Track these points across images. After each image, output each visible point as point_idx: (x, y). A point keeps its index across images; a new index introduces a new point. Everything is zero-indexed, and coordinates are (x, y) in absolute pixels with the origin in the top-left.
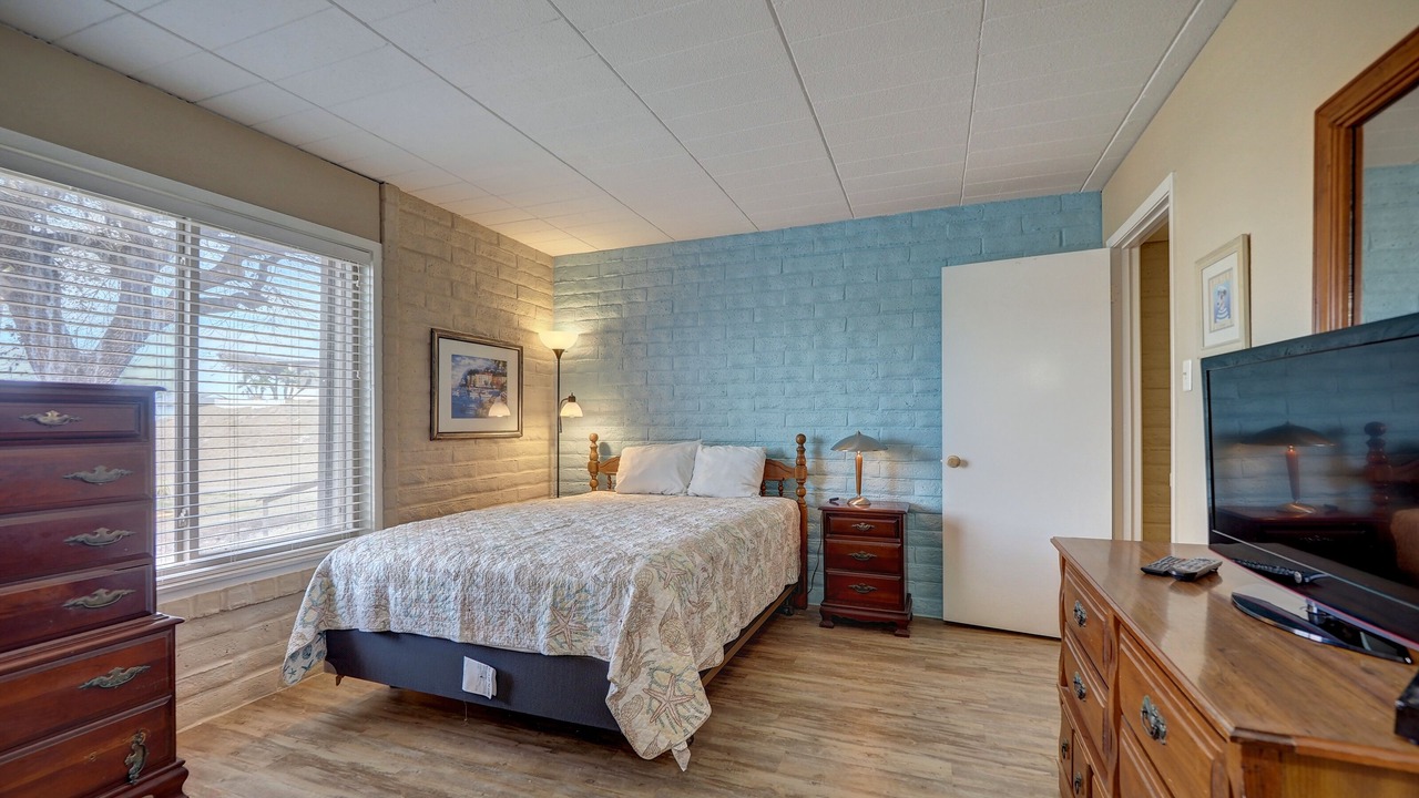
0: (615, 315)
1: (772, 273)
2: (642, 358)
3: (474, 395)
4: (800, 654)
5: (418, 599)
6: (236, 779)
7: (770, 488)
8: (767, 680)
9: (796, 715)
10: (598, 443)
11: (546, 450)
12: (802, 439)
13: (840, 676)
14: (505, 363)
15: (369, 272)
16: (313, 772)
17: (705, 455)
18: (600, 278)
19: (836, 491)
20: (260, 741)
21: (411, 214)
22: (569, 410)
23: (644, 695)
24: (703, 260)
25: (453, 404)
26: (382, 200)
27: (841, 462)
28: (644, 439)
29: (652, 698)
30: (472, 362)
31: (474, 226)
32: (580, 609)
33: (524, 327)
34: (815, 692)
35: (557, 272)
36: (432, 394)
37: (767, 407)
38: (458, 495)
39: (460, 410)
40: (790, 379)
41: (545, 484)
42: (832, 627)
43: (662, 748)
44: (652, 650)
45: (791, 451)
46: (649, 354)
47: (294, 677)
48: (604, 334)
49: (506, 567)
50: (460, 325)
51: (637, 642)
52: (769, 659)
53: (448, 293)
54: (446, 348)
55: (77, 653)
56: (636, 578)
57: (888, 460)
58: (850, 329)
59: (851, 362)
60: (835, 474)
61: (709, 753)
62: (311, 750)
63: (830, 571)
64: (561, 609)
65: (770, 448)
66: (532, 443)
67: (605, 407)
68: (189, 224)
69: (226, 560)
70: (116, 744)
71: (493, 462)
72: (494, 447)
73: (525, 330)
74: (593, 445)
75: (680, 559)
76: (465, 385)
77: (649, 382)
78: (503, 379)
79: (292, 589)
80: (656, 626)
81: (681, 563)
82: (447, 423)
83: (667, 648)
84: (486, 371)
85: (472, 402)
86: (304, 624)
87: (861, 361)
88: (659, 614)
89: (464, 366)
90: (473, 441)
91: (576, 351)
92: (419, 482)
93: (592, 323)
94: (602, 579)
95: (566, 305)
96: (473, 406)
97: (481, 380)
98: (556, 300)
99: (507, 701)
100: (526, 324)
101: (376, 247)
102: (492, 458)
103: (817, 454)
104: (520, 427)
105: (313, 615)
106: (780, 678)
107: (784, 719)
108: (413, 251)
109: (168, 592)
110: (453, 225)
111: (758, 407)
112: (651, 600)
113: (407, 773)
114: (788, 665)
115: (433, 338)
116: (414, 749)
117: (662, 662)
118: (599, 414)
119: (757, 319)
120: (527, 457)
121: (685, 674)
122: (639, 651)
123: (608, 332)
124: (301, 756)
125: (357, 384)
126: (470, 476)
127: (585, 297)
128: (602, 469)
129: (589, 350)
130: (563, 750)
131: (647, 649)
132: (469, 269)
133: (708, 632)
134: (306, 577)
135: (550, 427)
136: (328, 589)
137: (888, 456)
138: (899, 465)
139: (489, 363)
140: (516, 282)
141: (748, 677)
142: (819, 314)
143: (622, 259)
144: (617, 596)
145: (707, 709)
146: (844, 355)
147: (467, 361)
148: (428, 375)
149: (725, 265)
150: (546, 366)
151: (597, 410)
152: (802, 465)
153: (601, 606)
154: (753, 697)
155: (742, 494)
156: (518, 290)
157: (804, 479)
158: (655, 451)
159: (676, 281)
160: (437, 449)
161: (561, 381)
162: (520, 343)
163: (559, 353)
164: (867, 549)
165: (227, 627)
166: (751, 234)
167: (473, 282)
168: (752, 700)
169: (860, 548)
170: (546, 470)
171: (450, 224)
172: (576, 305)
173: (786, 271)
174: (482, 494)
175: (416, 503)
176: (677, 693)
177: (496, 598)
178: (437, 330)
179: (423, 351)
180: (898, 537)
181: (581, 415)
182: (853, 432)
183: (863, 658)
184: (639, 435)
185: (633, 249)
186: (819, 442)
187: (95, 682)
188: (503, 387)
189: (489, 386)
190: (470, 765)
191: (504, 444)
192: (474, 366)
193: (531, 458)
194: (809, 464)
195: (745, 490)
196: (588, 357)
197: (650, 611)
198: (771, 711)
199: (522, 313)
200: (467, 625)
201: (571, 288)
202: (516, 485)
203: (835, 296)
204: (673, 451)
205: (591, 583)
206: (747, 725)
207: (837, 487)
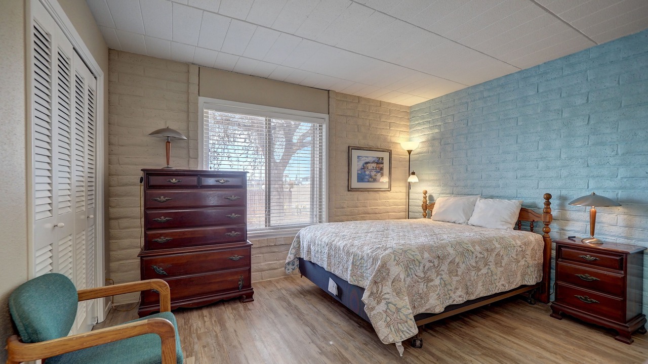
0: (437, 131)
1: (531, 93)
2: (451, 152)
3: (367, 173)
4: (522, 327)
5: (318, 251)
6: (267, 299)
7: (524, 225)
8: (488, 333)
9: (493, 358)
10: (427, 195)
11: (405, 197)
12: (548, 197)
13: (545, 348)
14: (383, 158)
15: (324, 126)
16: (285, 304)
17: (481, 204)
18: (431, 113)
19: (576, 232)
20: (279, 290)
21: (341, 100)
22: (413, 179)
23: (383, 313)
24: (486, 94)
25: (358, 176)
26: (329, 97)
27: (582, 213)
28: (451, 194)
29: (387, 316)
30: (366, 158)
31: (368, 100)
32: (362, 267)
33: (393, 141)
34: (516, 350)
35: (410, 113)
36: (349, 173)
37: (525, 177)
38: (360, 214)
39: (361, 179)
40: (542, 159)
41: (404, 213)
42: (560, 319)
43: (391, 341)
44: (388, 293)
45: (541, 203)
46: (454, 149)
47: (288, 271)
48: (432, 141)
49: (341, 244)
50: (362, 143)
51: (380, 287)
52: (499, 323)
53: (357, 130)
54: (355, 154)
55: (227, 248)
56: (382, 258)
57: (625, 214)
58: (592, 122)
59: (593, 145)
60: (577, 221)
61: (427, 356)
62: (288, 297)
63: (560, 283)
64: (355, 265)
65: (525, 201)
66: (397, 194)
67: (432, 177)
68: (268, 118)
69: (278, 229)
70: (236, 277)
71: (377, 201)
72: (377, 195)
73: (394, 143)
74: (425, 196)
75: (413, 253)
76: (363, 169)
77: (454, 164)
78: (381, 165)
79: (288, 242)
80: (390, 283)
81: (413, 255)
82: (355, 184)
83: (394, 294)
84: (374, 162)
85: (367, 175)
86: (291, 254)
87: (602, 144)
88: (392, 277)
89: (363, 160)
90: (367, 192)
91: (419, 150)
92: (343, 208)
93: (426, 136)
94: (370, 255)
95: (415, 129)
96: (367, 177)
97: (370, 166)
98: (411, 127)
99: (340, 299)
100: (394, 140)
101: (326, 116)
102: (376, 200)
103: (562, 207)
104: (390, 187)
105: (294, 251)
106: (497, 335)
107: (484, 357)
108: (342, 115)
109: (251, 237)
110: (359, 102)
111: (519, 176)
112: (388, 269)
113: (308, 315)
114: (509, 331)
115: (350, 149)
116: (316, 308)
117: (392, 300)
118: (429, 181)
119: (520, 123)
120: (394, 200)
121: (403, 309)
122: (381, 292)
123: (433, 140)
124: (285, 298)
125: (321, 169)
126: (366, 207)
127: (424, 123)
128: (427, 208)
129: (425, 149)
130: (364, 327)
131: (385, 292)
132: (366, 119)
133: (431, 294)
134: (293, 238)
135: (406, 187)
136: (299, 242)
137: (626, 211)
138: (637, 219)
139: (375, 159)
140: (390, 121)
141: (477, 329)
142: (565, 115)
143: (441, 102)
144: (374, 264)
145: (415, 331)
146: (587, 141)
147: (364, 158)
148: (347, 164)
149: (499, 94)
150: (405, 158)
151: (427, 178)
152: (547, 212)
153: (368, 267)
154: (472, 339)
155: (500, 227)
156: (390, 125)
157: (549, 222)
158: (452, 200)
159: (469, 109)
160: (351, 195)
161: (411, 165)
162: (391, 149)
163: (409, 152)
164: (591, 274)
165: (277, 250)
166: (516, 73)
167: (368, 124)
168: (471, 340)
169: (585, 272)
170: (404, 207)
171: (357, 101)
172: (419, 128)
173: (541, 91)
174: (371, 215)
175: (342, 216)
176: (398, 318)
177: (337, 256)
178: (351, 146)
179: (345, 155)
180: (622, 270)
181: (418, 181)
182: (588, 193)
183: (572, 344)
184: (448, 191)
185: (447, 95)
186: (563, 199)
187: (231, 258)
188: (382, 169)
189: (375, 168)
190: (328, 320)
191: (382, 194)
192: (367, 160)
193: (396, 200)
194: (554, 213)
195: (503, 225)
196: (425, 153)
197: (388, 274)
198: (478, 350)
199: (393, 135)
200: (329, 264)
201: (417, 120)
202: (388, 212)
203: (579, 101)
204: (464, 200)
205: (365, 256)
206: (459, 351)
207: (577, 229)
